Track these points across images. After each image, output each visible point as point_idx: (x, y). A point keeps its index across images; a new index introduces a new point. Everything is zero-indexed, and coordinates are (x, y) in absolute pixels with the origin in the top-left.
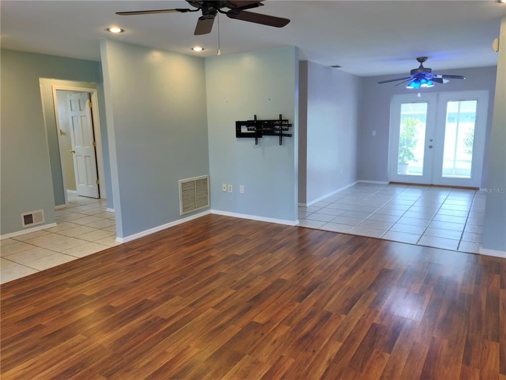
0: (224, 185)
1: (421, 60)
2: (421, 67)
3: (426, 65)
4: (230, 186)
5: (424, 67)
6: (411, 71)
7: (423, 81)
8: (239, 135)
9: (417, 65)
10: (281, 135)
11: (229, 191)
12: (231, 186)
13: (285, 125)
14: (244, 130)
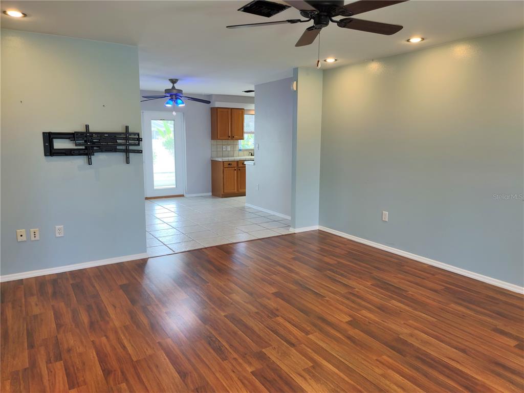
0: (22, 231)
1: (174, 81)
2: (173, 87)
3: (177, 86)
4: (32, 230)
5: (176, 88)
6: (166, 90)
7: (179, 101)
8: (50, 151)
9: (170, 86)
10: (127, 151)
11: (33, 238)
12: (36, 230)
13: (134, 139)
14: (59, 144)
